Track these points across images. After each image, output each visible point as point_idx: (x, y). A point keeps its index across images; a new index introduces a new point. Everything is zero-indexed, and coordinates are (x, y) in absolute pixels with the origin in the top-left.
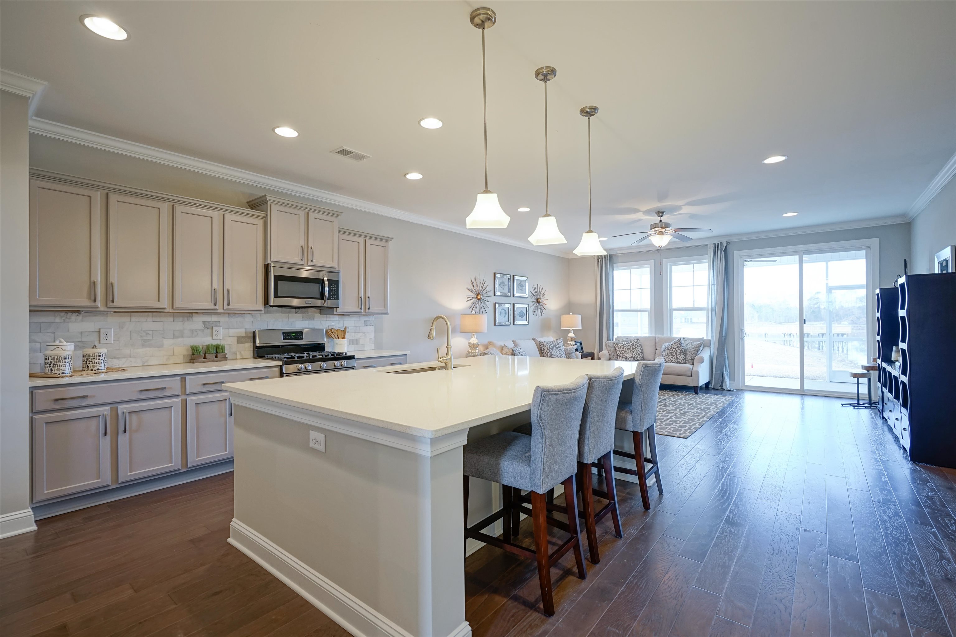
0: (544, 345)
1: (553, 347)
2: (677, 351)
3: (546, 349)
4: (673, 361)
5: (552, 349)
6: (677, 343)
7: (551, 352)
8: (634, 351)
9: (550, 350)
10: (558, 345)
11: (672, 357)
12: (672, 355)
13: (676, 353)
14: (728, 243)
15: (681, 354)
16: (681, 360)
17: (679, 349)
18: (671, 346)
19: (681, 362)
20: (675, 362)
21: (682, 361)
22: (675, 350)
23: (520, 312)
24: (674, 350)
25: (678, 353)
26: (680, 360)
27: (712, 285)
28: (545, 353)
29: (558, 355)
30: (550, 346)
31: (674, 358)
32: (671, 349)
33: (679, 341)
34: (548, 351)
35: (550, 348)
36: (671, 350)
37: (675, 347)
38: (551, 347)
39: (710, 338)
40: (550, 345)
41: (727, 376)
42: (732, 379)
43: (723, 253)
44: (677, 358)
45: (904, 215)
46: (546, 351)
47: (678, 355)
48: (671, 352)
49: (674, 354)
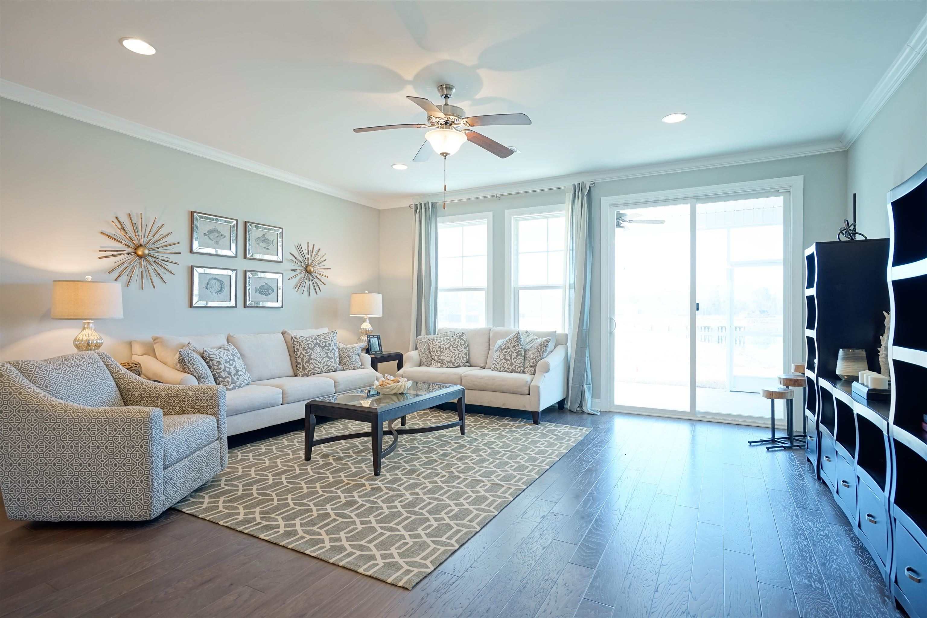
0: (297, 342)
1: (315, 346)
2: (513, 352)
3: (301, 349)
4: (506, 369)
5: (312, 349)
6: (513, 339)
7: (309, 354)
8: (455, 352)
9: (308, 350)
10: (325, 342)
11: (505, 363)
12: (505, 358)
13: (511, 356)
14: (593, 184)
15: (518, 357)
16: (517, 367)
17: (515, 350)
18: (505, 344)
19: (516, 370)
20: (508, 370)
21: (519, 369)
22: (511, 351)
23: (263, 286)
24: (508, 350)
25: (514, 355)
26: (515, 367)
27: (570, 250)
28: (299, 356)
29: (323, 359)
30: (308, 344)
31: (508, 364)
32: (505, 348)
33: (516, 335)
34: (304, 353)
35: (309, 348)
36: (505, 350)
37: (511, 346)
38: (310, 345)
39: (567, 332)
40: (309, 342)
41: (589, 391)
42: (596, 394)
43: (585, 198)
44: (512, 365)
45: (839, 138)
46: (300, 352)
47: (514, 359)
48: (505, 353)
49: (508, 357)
